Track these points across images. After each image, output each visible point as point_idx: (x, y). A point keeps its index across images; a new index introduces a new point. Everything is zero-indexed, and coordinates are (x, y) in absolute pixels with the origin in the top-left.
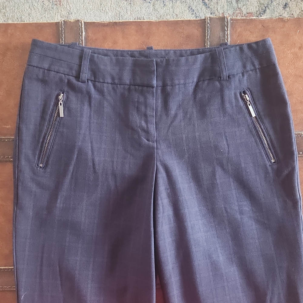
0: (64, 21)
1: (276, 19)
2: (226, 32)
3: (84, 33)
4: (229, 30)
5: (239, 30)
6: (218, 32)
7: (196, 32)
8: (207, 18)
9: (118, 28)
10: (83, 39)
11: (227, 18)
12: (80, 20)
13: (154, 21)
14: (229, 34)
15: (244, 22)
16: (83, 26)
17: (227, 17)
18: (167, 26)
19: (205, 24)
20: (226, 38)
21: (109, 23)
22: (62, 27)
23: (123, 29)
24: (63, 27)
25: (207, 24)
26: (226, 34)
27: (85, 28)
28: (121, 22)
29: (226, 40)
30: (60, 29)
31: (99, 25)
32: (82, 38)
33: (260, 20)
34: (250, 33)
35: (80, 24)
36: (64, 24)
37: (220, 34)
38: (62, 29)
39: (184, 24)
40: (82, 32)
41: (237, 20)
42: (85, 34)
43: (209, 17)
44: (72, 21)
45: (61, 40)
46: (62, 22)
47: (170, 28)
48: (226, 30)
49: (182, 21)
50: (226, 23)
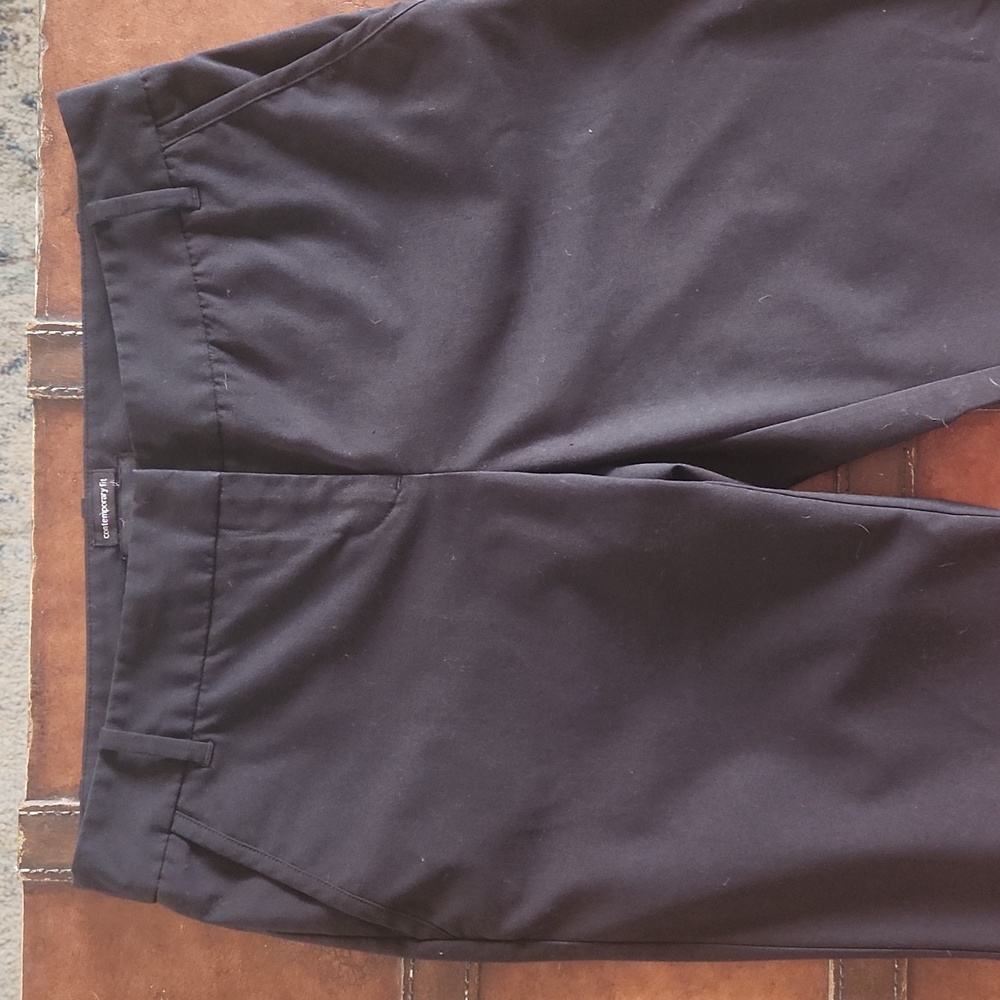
0: (20, 867)
1: (44, 168)
2: (79, 333)
3: (64, 802)
4: (73, 324)
5: (75, 292)
6: (77, 360)
7: (76, 430)
8: (31, 395)
9: (52, 688)
11: (34, 329)
12: (22, 813)
13: (34, 566)
15: (51, 275)
16: (41, 803)
17: (31, 327)
18: (50, 526)
19: (53, 400)
21: (33, 716)
22: (42, 875)
23: (57, 672)
24: (40, 870)
25: (51, 393)
27: (48, 797)
28: (33, 677)
30: (46, 879)
31: (41, 751)
33: (45, 223)
35: (32, 813)
36: (32, 868)
38: (48, 875)
39: (49, 470)
40: (61, 807)
41: (41, 296)
42: (68, 797)
44: (22, 839)
46: (24, 873)
47: (59, 516)
48: (71, 332)
49: (37, 475)
50: (51, 332)
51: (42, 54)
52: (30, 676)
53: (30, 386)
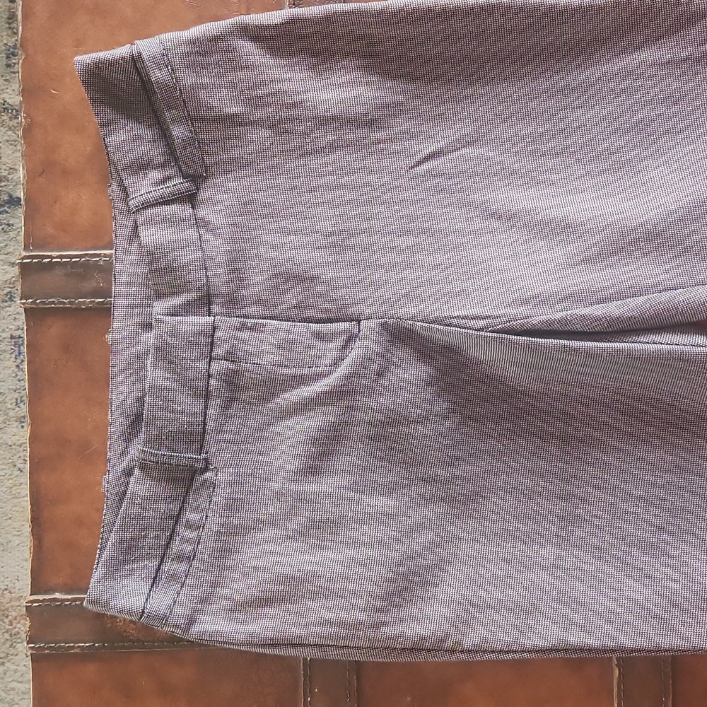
0: (28, 643)
1: (24, 143)
2: (54, 260)
3: (57, 595)
4: (49, 254)
5: (50, 230)
6: (53, 280)
7: (55, 330)
8: (23, 306)
9: (46, 514)
10: (70, 597)
11: (23, 259)
12: (27, 605)
13: (30, 428)
14: (58, 254)
15: (33, 219)
16: (41, 597)
17: (20, 258)
18: (40, 399)
19: (37, 308)
20: (69, 260)
21: (32, 535)
22: (44, 648)
23: (48, 503)
24: (42, 645)
25: (36, 304)
26: (59, 260)
27: (46, 593)
28: (32, 507)
29: (74, 260)
30: (46, 652)
31: (39, 560)
32: (68, 600)
33: (27, 183)
34: (58, 203)
35: (35, 605)
36: (35, 643)
37: (60, 273)
38: (47, 649)
39: (37, 359)
40: (55, 600)
41: (27, 235)
42: (60, 592)
43: (21, 299)
44: (28, 624)
45: (72, 651)
46: (30, 648)
47: (46, 391)
48: (49, 260)
49: (29, 362)
50: (34, 261)
51: (21, 61)
52: (30, 507)
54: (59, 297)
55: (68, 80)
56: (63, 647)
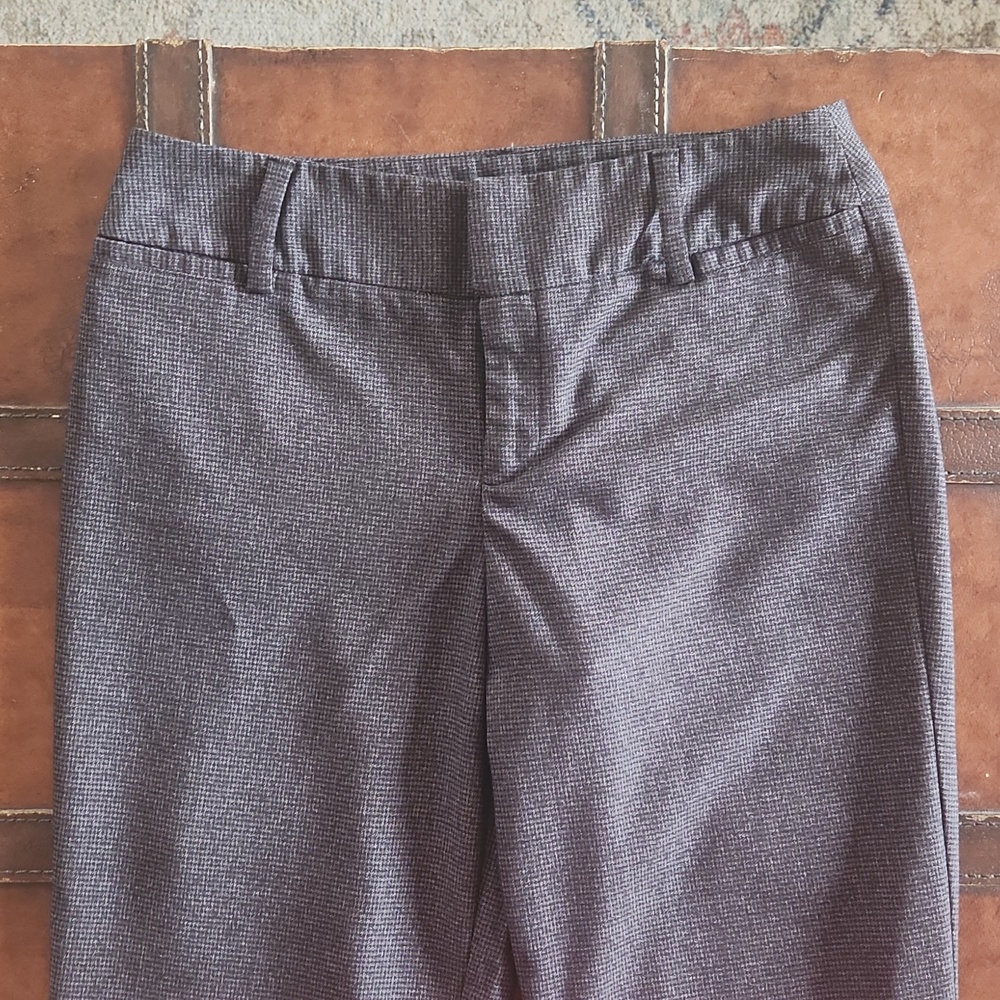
0: (149, 43)
1: (814, 54)
2: (657, 90)
3: (212, 84)
4: (666, 84)
5: (697, 85)
6: (631, 89)
7: (566, 89)
8: (597, 46)
9: (320, 70)
10: (210, 101)
11: (660, 47)
12: (200, 43)
13: (435, 51)
14: (665, 96)
15: (712, 62)
16: (209, 61)
17: (662, 44)
18: (473, 66)
19: (594, 66)
20: (657, 111)
21: (292, 52)
22: (142, 63)
23: (335, 74)
24: (146, 61)
25: (600, 64)
26: (657, 98)
27: (216, 69)
28: (330, 51)
29: (657, 117)
30: (138, 67)
31: (259, 59)
32: (206, 98)
33: (761, 56)
34: (733, 96)
35: (200, 53)
36: (148, 53)
37: (639, 98)
38: (142, 69)
39: (527, 63)
40: (206, 81)
41: (691, 54)
42: (216, 88)
44: (175, 44)
45: (138, 102)
46: (143, 46)
47: (483, 74)
48: (658, 83)
49: (522, 53)
50: (657, 64)
51: (922, 51)
52: (330, 48)
53: (607, 44)
54: (608, 96)
55: (895, 115)
56: (144, 90)
